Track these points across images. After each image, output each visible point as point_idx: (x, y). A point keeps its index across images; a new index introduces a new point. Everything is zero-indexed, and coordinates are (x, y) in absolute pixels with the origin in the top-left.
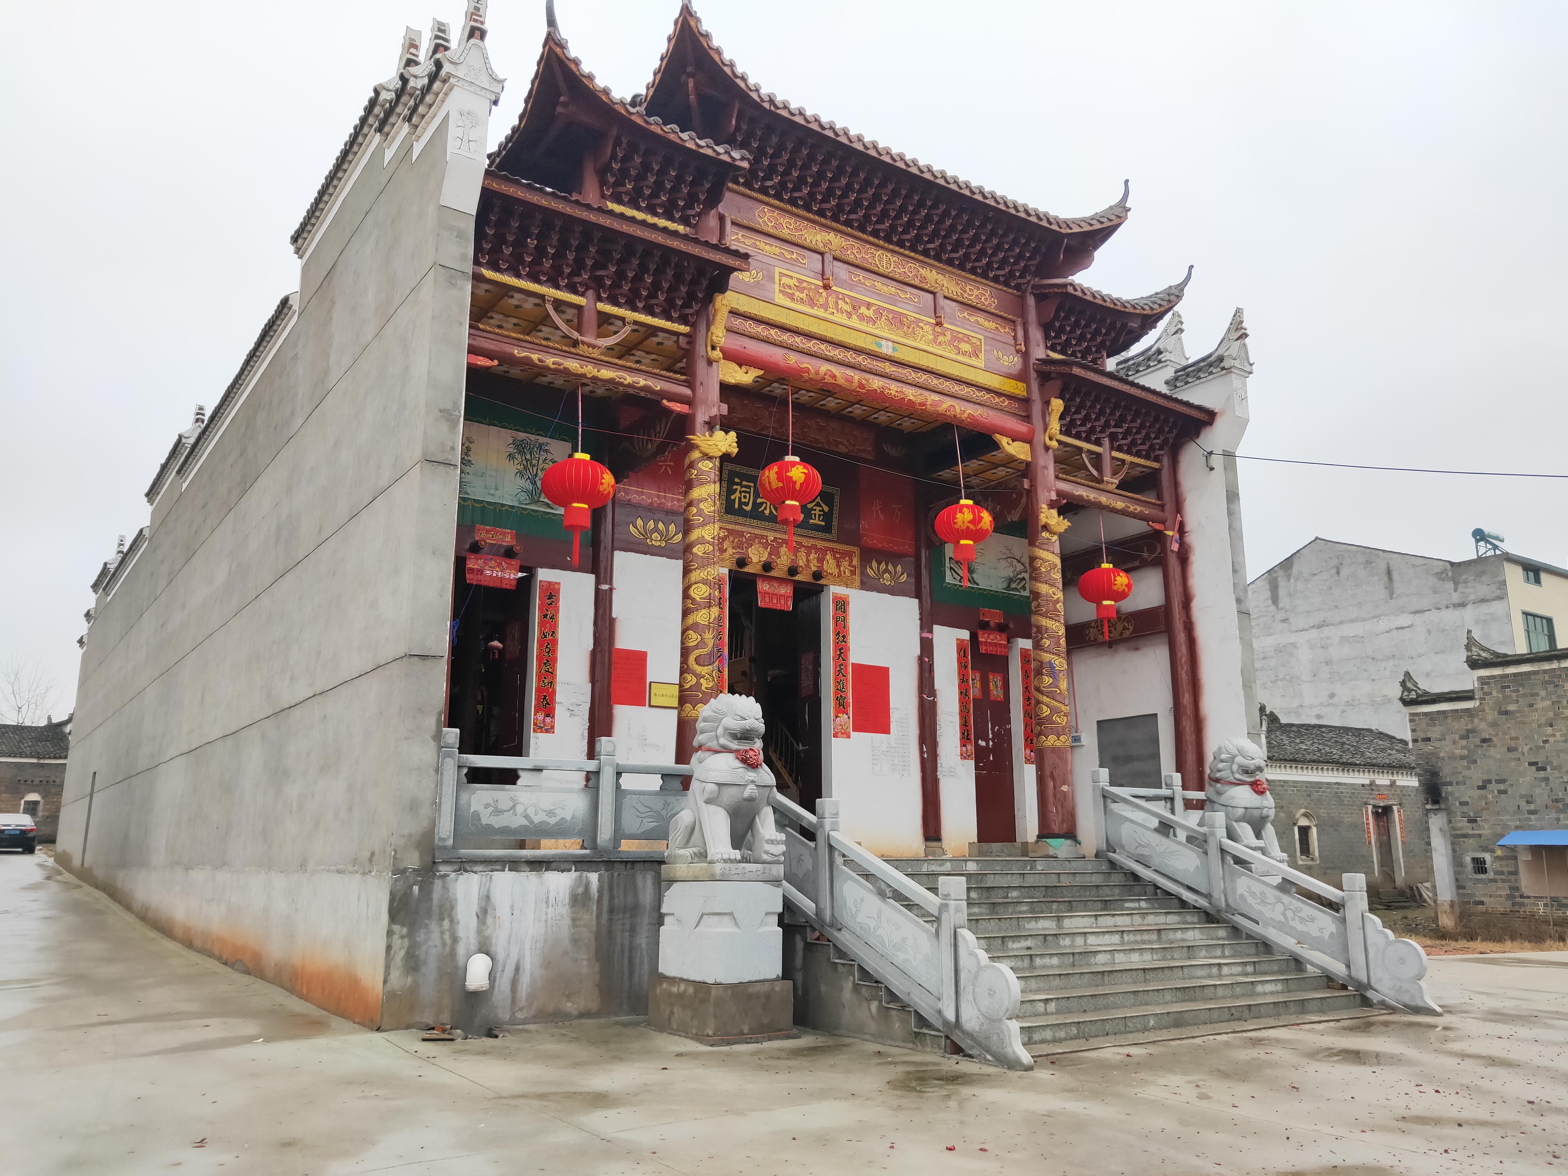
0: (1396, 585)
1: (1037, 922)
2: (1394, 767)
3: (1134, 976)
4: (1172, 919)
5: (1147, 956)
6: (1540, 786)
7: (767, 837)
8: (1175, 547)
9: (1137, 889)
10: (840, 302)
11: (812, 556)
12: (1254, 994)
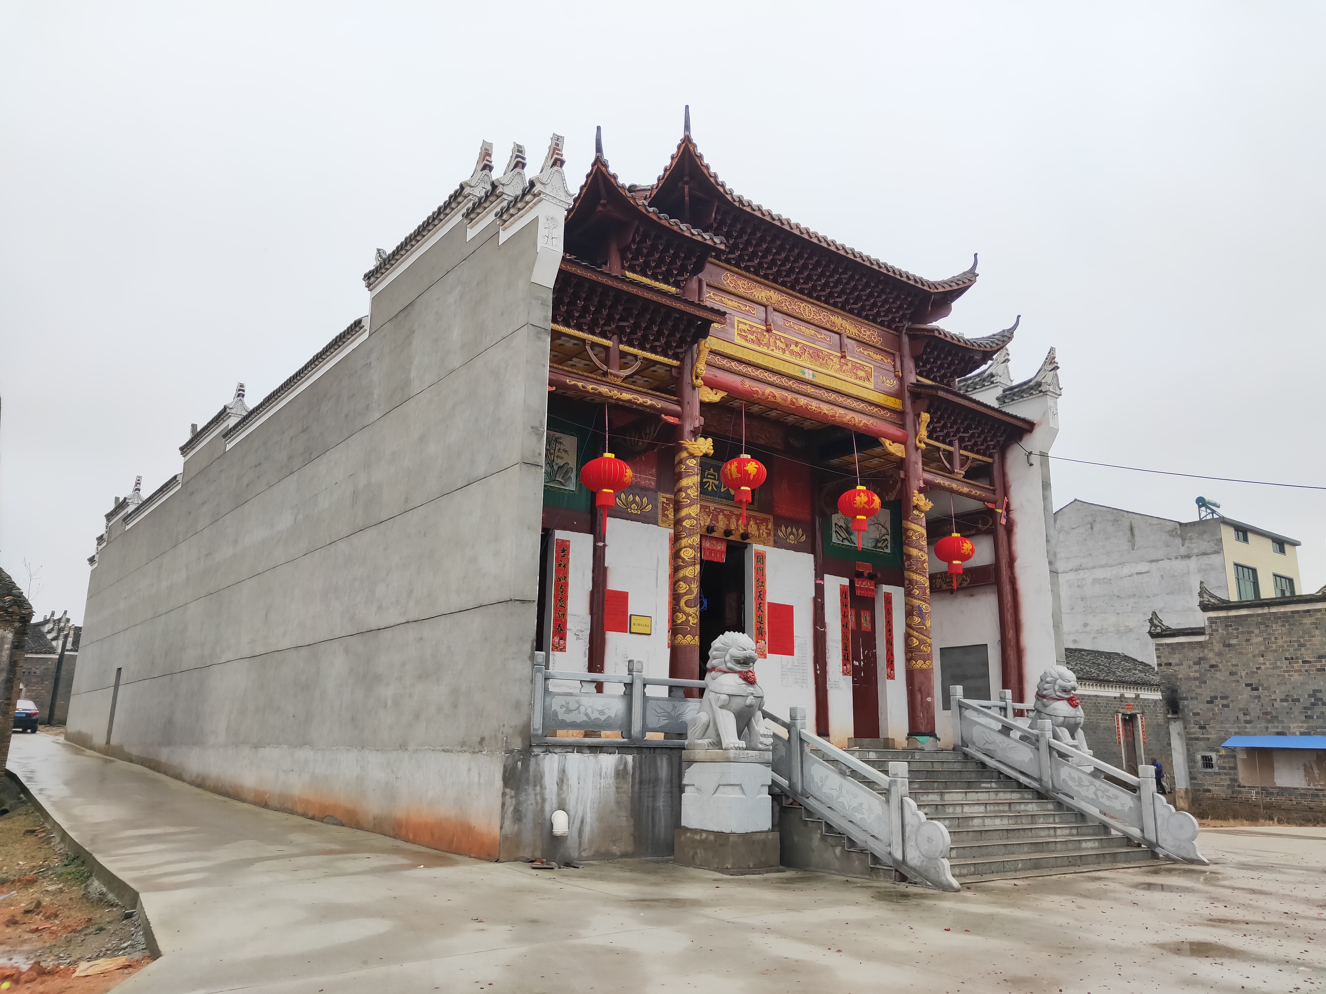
0: (1137, 539)
1: (928, 796)
2: (1139, 684)
3: (1001, 834)
4: (1015, 796)
5: (1005, 821)
6: (1254, 702)
7: (762, 732)
8: (1004, 521)
9: (986, 774)
10: (777, 341)
11: (740, 521)
12: (1080, 849)
